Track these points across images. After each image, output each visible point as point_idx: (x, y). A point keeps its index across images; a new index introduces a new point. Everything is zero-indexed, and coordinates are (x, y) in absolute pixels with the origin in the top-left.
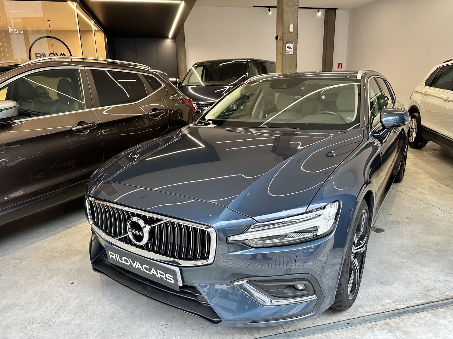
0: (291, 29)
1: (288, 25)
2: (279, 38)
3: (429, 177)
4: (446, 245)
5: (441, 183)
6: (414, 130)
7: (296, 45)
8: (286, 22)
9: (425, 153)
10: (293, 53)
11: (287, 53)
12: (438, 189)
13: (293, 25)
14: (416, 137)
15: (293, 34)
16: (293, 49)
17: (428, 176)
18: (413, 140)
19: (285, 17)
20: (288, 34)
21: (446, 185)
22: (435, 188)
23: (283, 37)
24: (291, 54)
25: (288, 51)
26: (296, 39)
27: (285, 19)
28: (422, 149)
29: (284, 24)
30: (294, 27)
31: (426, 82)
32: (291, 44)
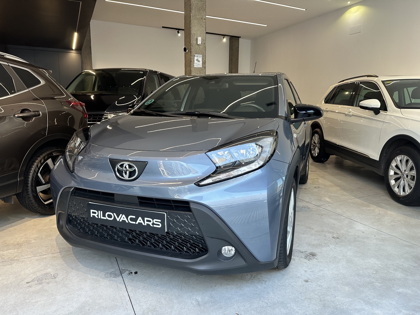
0: (199, 42)
1: (195, 37)
2: (187, 51)
3: (340, 189)
4: (386, 271)
5: (353, 196)
6: (317, 145)
7: (205, 58)
8: (194, 34)
9: (328, 166)
10: (201, 67)
11: (196, 66)
12: (352, 201)
13: (201, 38)
14: (319, 152)
15: (201, 47)
16: (201, 62)
17: (338, 188)
18: (316, 155)
19: (193, 29)
20: (197, 46)
21: (358, 197)
22: (349, 200)
23: (191, 49)
24: (199, 67)
25: (196, 63)
26: (205, 53)
27: (193, 32)
28: (324, 163)
29: (191, 36)
30: (202, 40)
31: (325, 99)
32: (200, 57)
